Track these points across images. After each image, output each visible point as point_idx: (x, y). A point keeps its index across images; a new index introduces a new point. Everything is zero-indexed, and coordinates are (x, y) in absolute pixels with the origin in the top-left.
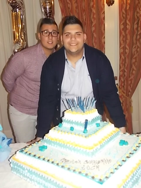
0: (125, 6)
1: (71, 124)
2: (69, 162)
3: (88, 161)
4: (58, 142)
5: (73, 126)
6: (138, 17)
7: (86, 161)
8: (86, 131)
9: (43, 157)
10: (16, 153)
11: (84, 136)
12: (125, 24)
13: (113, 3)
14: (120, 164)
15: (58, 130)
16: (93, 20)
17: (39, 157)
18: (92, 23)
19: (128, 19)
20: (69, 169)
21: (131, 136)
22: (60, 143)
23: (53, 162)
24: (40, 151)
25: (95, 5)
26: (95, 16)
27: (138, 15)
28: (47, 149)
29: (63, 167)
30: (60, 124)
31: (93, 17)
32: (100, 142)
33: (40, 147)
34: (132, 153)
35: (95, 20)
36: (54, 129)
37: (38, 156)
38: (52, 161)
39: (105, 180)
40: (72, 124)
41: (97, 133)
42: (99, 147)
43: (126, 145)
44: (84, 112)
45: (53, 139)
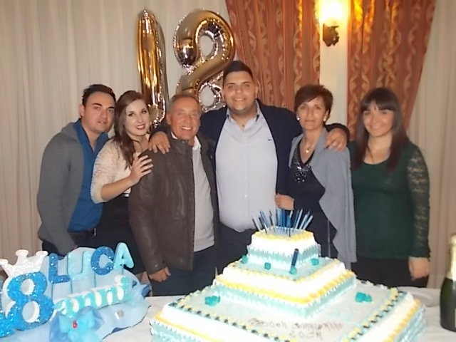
0: (358, 48)
1: (265, 258)
2: (265, 324)
3: (300, 324)
4: (241, 290)
5: (270, 260)
6: (384, 70)
7: (297, 324)
8: (293, 271)
9: (216, 315)
11: (291, 279)
12: (359, 81)
13: (337, 41)
14: (360, 332)
15: (240, 268)
16: (297, 71)
17: (208, 316)
18: (295, 76)
19: (366, 72)
20: (266, 335)
21: (375, 287)
22: (246, 292)
23: (234, 324)
24: (208, 306)
25: (301, 45)
26: (301, 64)
27: (385, 65)
28: (221, 302)
29: (254, 331)
30: (244, 257)
31: (298, 66)
32: (321, 292)
33: (206, 299)
34: (380, 315)
35: (301, 73)
36: (234, 266)
37: (204, 312)
38: (233, 322)
40: (267, 257)
41: (315, 275)
42: (318, 300)
43: (367, 301)
44: (290, 236)
45: (231, 284)
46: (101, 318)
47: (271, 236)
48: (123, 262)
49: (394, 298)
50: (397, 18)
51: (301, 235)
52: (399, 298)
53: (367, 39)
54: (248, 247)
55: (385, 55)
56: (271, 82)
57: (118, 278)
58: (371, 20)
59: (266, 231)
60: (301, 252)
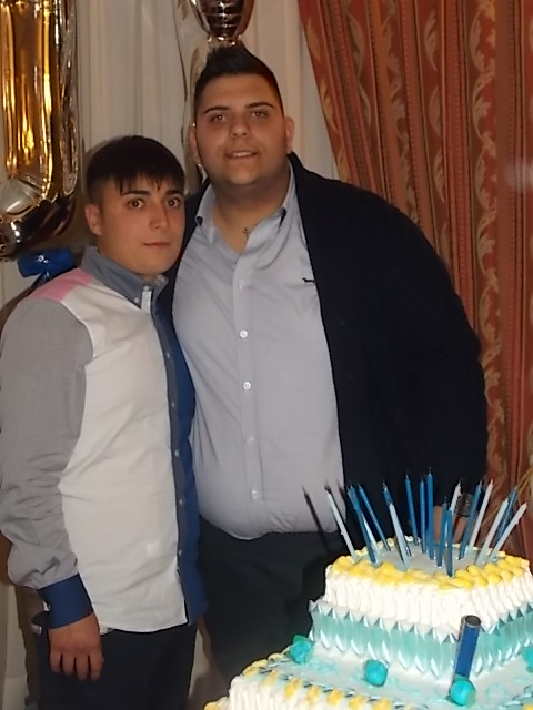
1: (370, 645)
5: (385, 654)
8: (463, 695)
16: (479, 59)
18: (474, 74)
26: (492, 39)
30: (298, 644)
31: (483, 45)
35: (493, 62)
36: (264, 672)
44: (450, 572)
47: (388, 569)
51: (490, 567)
54: (313, 605)
56: (403, 95)
59: (371, 553)
60: (488, 623)
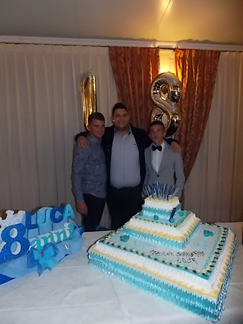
2: (160, 254)
3: (180, 253)
4: (141, 232)
7: (178, 253)
8: (172, 221)
9: (130, 249)
10: (95, 243)
11: (172, 225)
14: (216, 257)
17: (125, 249)
20: (163, 262)
22: (144, 233)
23: (143, 254)
24: (122, 242)
28: (130, 239)
29: (156, 259)
32: (188, 232)
33: (121, 237)
34: (221, 244)
36: (136, 218)
37: (123, 247)
38: (141, 253)
39: (208, 274)
43: (211, 236)
44: (167, 200)
45: (135, 228)
46: (58, 250)
47: (157, 200)
48: (69, 215)
49: (223, 233)
50: (198, 81)
51: (173, 199)
52: (226, 233)
53: (185, 91)
55: (192, 100)
57: (66, 225)
58: (186, 81)
59: (153, 197)
